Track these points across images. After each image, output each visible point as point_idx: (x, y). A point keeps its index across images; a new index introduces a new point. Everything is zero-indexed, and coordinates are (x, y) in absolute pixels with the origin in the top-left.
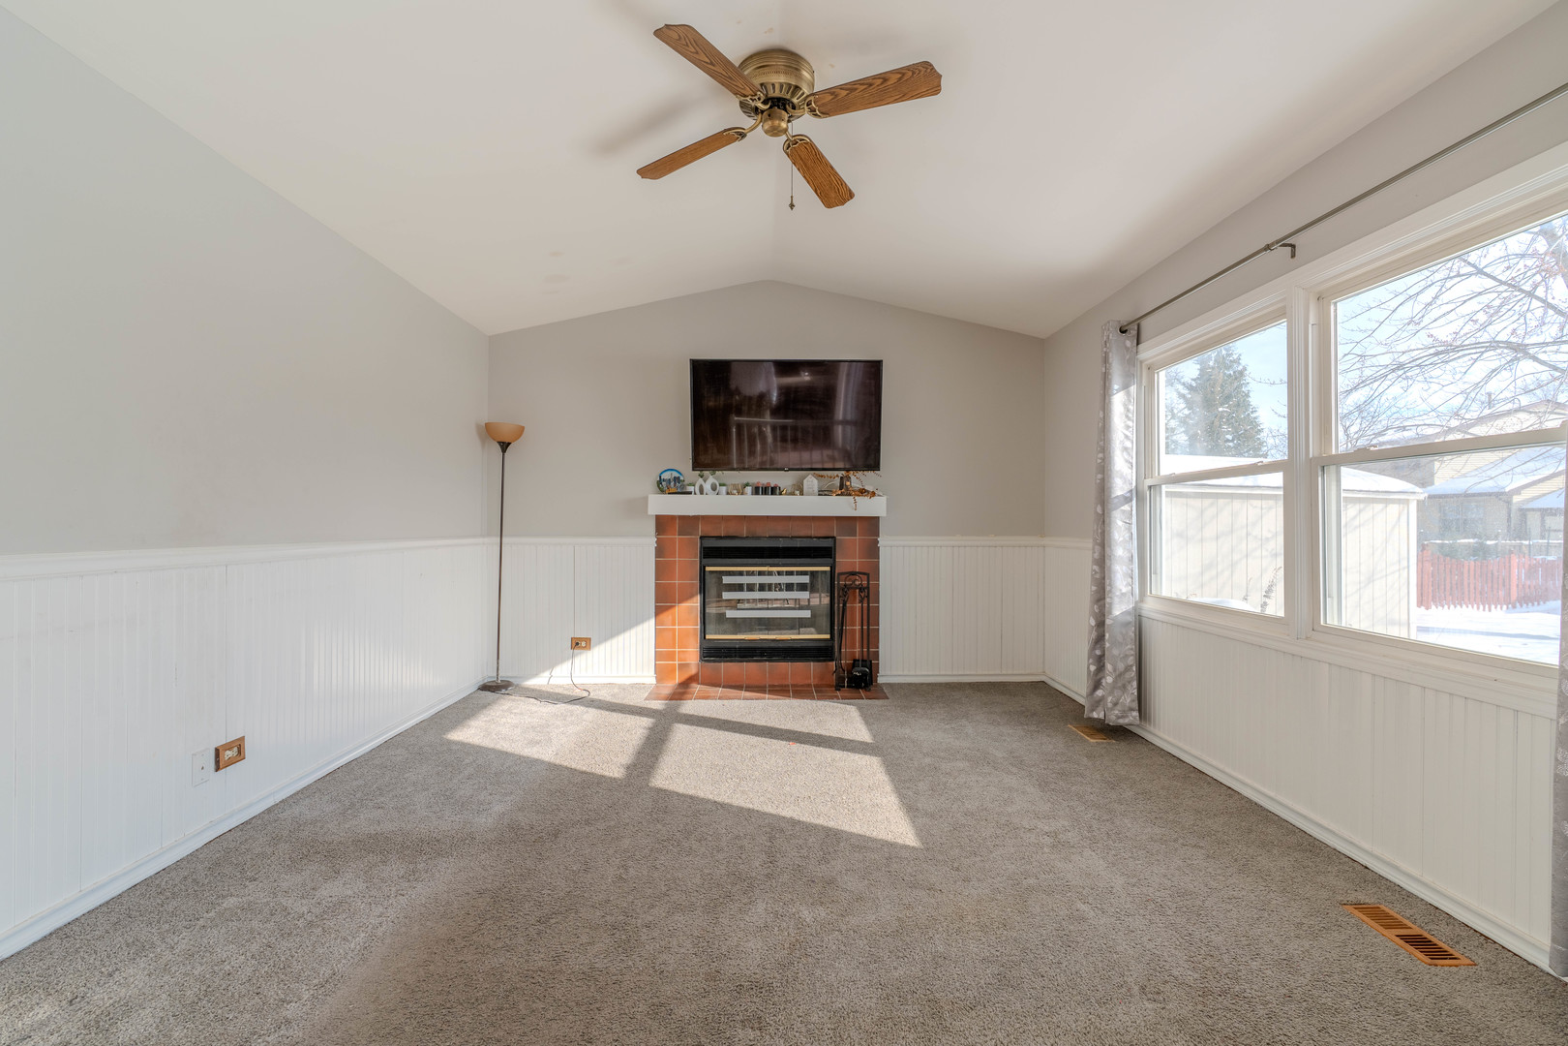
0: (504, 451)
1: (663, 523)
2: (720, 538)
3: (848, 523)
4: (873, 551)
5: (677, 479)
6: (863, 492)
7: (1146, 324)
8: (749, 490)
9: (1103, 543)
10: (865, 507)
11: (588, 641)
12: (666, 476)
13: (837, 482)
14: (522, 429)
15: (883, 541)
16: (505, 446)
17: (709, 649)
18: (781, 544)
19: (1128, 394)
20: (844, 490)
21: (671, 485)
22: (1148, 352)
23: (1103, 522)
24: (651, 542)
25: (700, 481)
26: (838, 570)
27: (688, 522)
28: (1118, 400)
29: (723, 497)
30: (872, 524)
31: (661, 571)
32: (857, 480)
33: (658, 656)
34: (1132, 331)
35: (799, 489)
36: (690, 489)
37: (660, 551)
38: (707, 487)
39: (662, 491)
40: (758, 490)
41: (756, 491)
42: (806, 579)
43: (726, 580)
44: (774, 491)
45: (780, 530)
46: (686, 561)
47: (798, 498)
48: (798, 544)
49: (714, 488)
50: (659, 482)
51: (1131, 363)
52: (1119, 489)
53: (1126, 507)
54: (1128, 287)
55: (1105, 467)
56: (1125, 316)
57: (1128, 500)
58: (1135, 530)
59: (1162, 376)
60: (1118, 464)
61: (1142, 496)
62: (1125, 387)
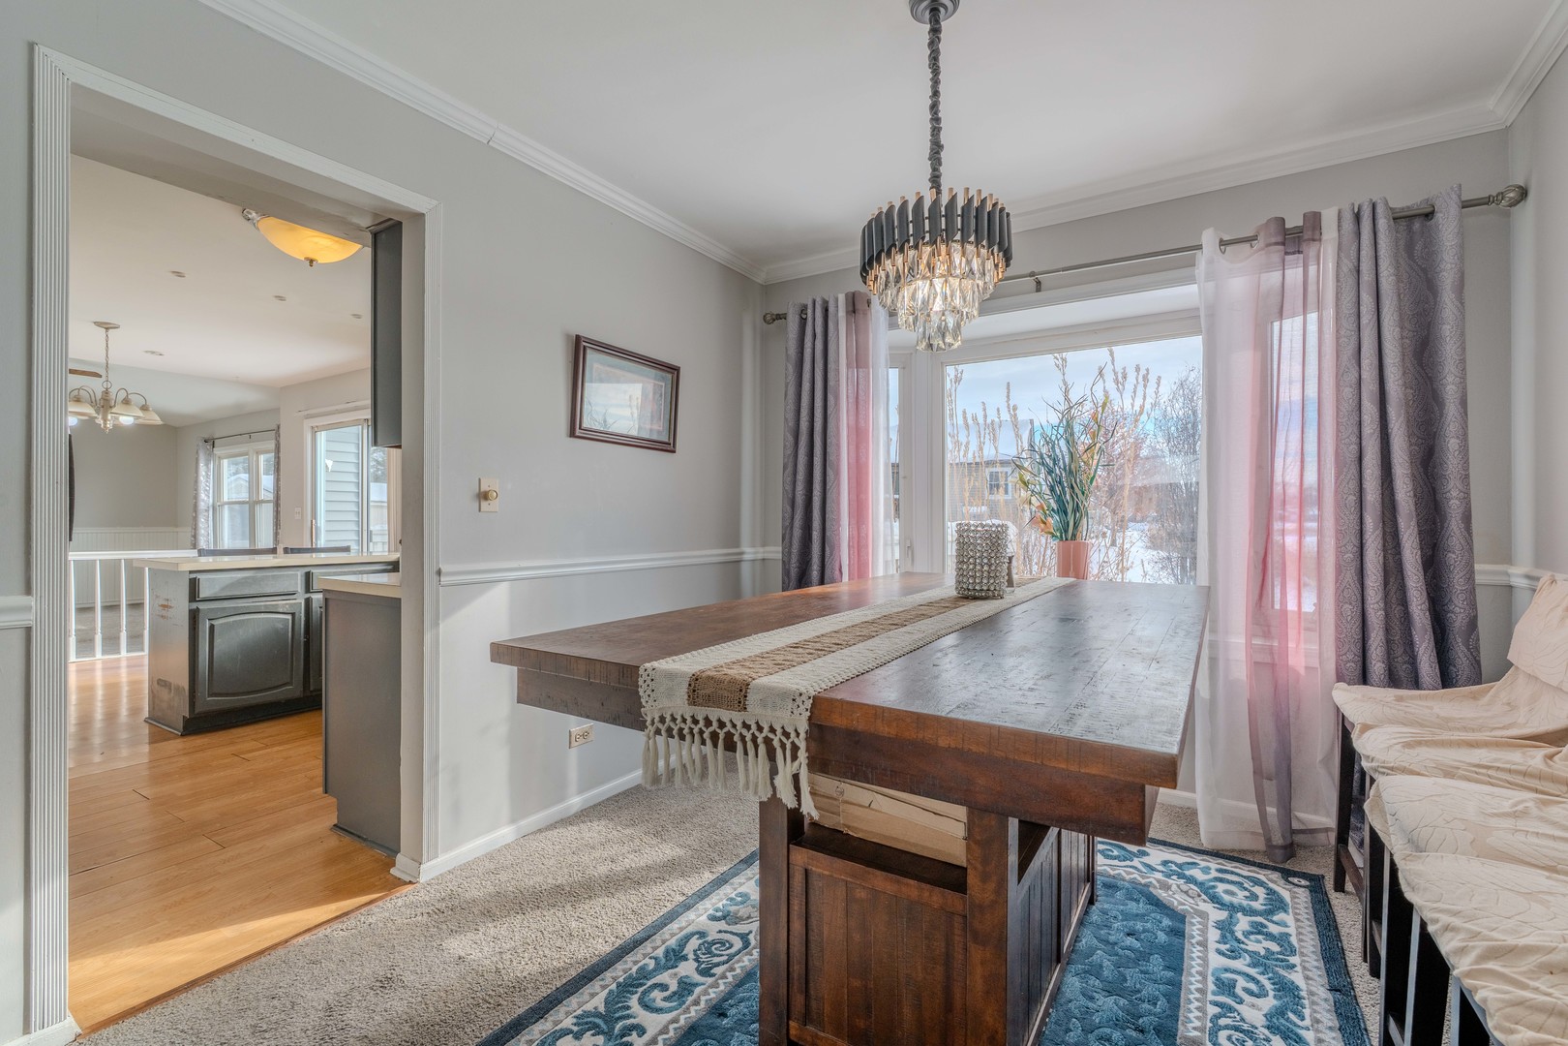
7: (216, 441)
9: (195, 528)
19: (208, 468)
22: (217, 451)
23: (195, 519)
28: (202, 469)
34: (211, 442)
51: (210, 455)
52: (202, 506)
53: (206, 514)
54: (211, 422)
55: (196, 497)
56: (206, 436)
57: (207, 511)
58: (211, 523)
59: (225, 462)
60: (203, 496)
61: (215, 509)
62: (207, 465)
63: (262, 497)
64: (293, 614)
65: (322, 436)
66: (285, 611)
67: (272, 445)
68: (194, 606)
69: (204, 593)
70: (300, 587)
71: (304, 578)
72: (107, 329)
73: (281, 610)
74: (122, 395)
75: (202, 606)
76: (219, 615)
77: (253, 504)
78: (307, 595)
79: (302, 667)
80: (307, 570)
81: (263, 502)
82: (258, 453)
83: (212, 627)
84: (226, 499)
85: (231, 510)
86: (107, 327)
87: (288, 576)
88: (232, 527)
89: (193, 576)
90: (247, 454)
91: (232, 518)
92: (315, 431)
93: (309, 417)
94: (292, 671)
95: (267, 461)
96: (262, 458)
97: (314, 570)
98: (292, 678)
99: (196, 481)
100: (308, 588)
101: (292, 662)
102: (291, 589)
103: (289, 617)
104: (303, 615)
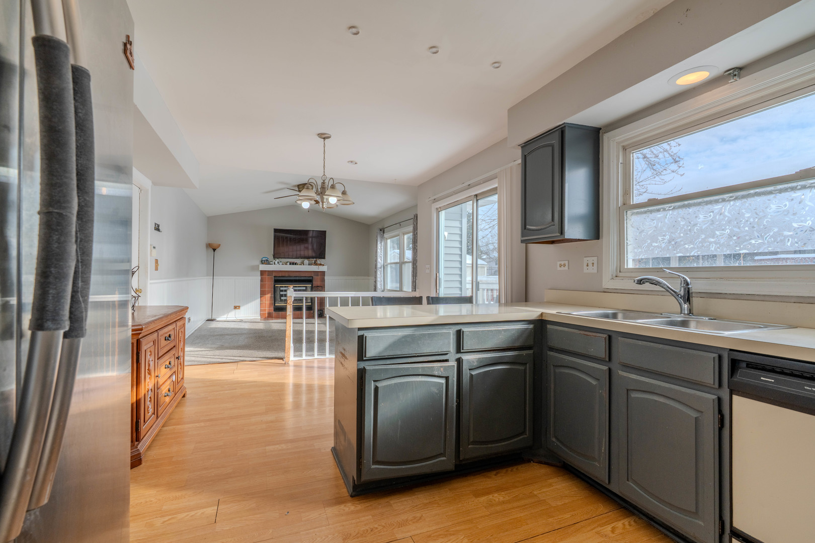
0: (214, 251)
1: (263, 273)
2: (280, 277)
3: (316, 273)
4: (323, 280)
5: (267, 260)
6: (320, 264)
7: (385, 229)
8: (288, 263)
9: (376, 277)
10: (321, 269)
11: (239, 307)
12: (264, 259)
13: (314, 262)
14: (220, 245)
15: (326, 278)
16: (214, 250)
17: (276, 308)
18: (297, 278)
19: (381, 244)
20: (316, 264)
21: (265, 262)
22: (386, 235)
23: (376, 272)
24: (259, 278)
25: (274, 261)
26: (314, 286)
27: (270, 273)
28: (379, 245)
29: (281, 265)
30: (323, 273)
31: (262, 286)
32: (319, 261)
33: (261, 310)
34: (383, 230)
35: (303, 263)
36: (271, 263)
37: (262, 280)
38: (276, 262)
39: (263, 264)
40: (291, 264)
41: (290, 264)
42: (304, 288)
43: (281, 289)
44: (296, 264)
45: (297, 274)
46: (269, 283)
47: (302, 266)
48: (302, 278)
49: (278, 263)
50: (262, 261)
51: (382, 237)
52: (379, 265)
53: (380, 270)
54: (383, 220)
55: (376, 261)
56: (381, 227)
57: (381, 268)
58: (382, 275)
59: (389, 241)
60: (379, 260)
61: (384, 267)
62: (381, 243)
63: (406, 260)
64: (447, 378)
65: (443, 214)
66: (440, 374)
67: (411, 228)
68: (362, 365)
69: (371, 352)
70: (452, 348)
71: (455, 337)
72: (324, 138)
73: (436, 373)
74: (331, 183)
75: (369, 366)
76: (383, 376)
77: (401, 264)
78: (459, 356)
79: (454, 437)
80: (458, 328)
81: (406, 262)
82: (404, 234)
83: (376, 389)
84: (389, 262)
85: (391, 267)
86: (324, 137)
87: (442, 334)
88: (392, 277)
89: (361, 333)
90: (398, 235)
91: (391, 272)
92: (438, 211)
93: (435, 201)
94: (445, 441)
95: (408, 238)
96: (406, 237)
97: (465, 329)
98: (445, 449)
99: (376, 252)
100: (459, 348)
101: (446, 432)
102: (445, 349)
103: (443, 381)
104: (455, 379)
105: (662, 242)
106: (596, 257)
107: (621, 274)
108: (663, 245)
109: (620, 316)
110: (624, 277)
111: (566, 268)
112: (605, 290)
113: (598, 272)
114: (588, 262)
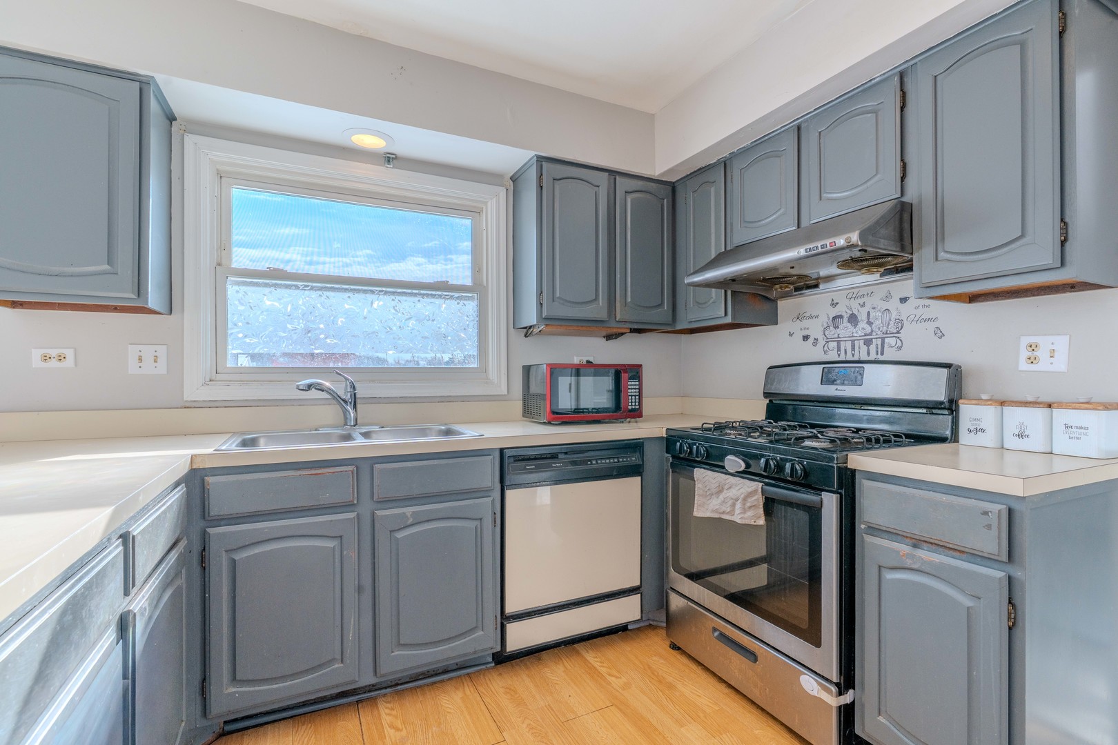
105: (293, 332)
106: (165, 347)
107: (219, 377)
108: (295, 337)
109: (262, 441)
110: (230, 381)
111: (69, 362)
112: (187, 405)
113: (168, 372)
114: (141, 354)
